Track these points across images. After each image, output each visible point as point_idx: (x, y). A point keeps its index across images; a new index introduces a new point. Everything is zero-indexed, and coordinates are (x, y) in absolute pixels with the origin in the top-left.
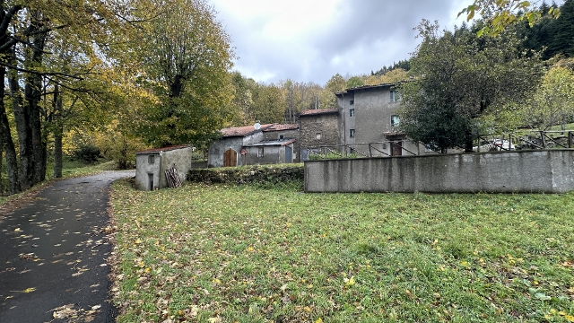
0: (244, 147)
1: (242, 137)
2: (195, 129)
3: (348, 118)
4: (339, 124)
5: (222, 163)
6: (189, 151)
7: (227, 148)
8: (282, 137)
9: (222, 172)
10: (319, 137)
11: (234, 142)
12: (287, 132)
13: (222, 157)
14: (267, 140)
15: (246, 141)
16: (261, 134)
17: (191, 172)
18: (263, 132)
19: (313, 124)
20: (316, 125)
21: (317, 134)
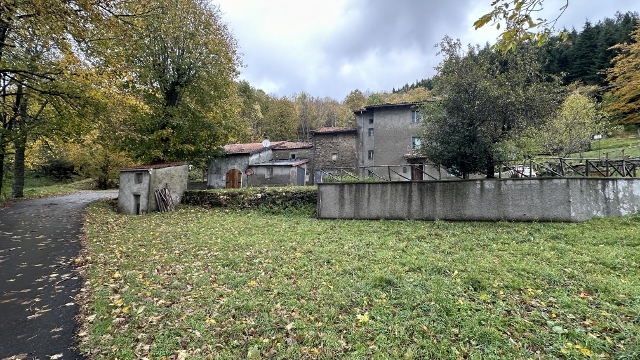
0: (250, 167)
1: (248, 155)
2: (194, 144)
3: (366, 139)
4: (357, 144)
5: (224, 184)
6: (185, 169)
7: (230, 167)
8: (293, 156)
9: (224, 195)
10: (334, 157)
11: (239, 160)
12: (299, 151)
13: (224, 177)
14: (277, 160)
15: (253, 159)
16: (270, 152)
17: (186, 193)
18: (273, 150)
19: (329, 143)
20: (332, 144)
21: (332, 154)
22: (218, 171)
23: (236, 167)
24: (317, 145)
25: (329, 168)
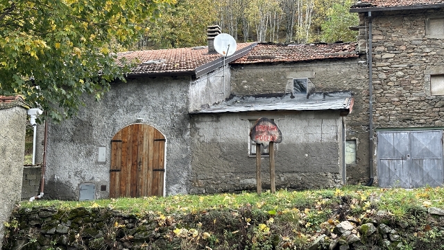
0: (194, 117)
1: (191, 77)
7: (124, 119)
8: (300, 86)
10: (437, 86)
11: (154, 96)
12: (319, 69)
13: (103, 153)
14: (244, 96)
15: (198, 94)
16: (226, 72)
18: (234, 65)
19: (417, 42)
20: (429, 45)
21: (432, 76)
22: (82, 134)
23: (143, 117)
24: (378, 49)
25: (422, 121)
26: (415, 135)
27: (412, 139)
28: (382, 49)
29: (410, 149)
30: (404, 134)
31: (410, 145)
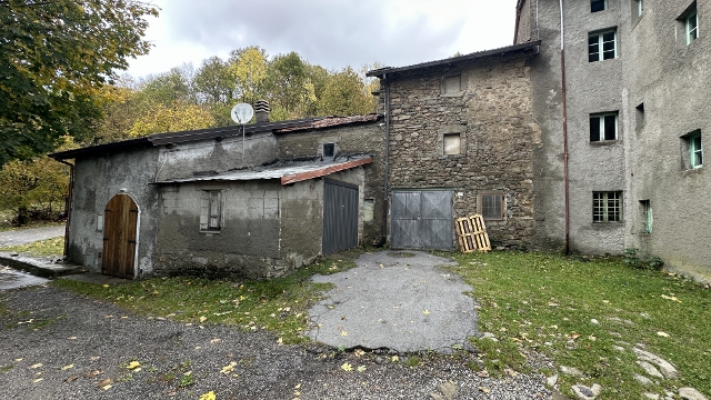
3: (578, 67)
5: (99, 243)
7: (114, 190)
8: (329, 149)
10: (453, 146)
11: (134, 166)
12: (345, 134)
13: (101, 221)
16: (267, 140)
19: (432, 102)
20: (443, 105)
21: (446, 135)
22: (90, 202)
23: (126, 187)
24: (396, 111)
25: (434, 181)
26: (426, 195)
27: (423, 199)
28: (399, 111)
29: (421, 209)
30: (416, 194)
31: (421, 205)
